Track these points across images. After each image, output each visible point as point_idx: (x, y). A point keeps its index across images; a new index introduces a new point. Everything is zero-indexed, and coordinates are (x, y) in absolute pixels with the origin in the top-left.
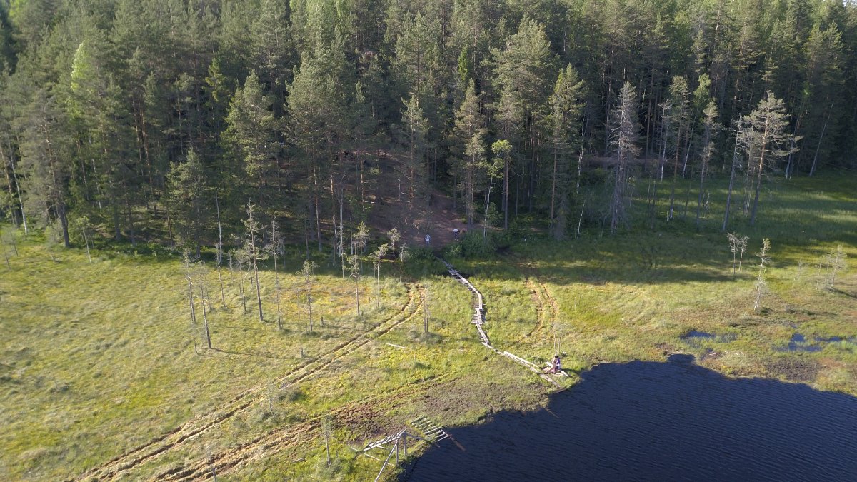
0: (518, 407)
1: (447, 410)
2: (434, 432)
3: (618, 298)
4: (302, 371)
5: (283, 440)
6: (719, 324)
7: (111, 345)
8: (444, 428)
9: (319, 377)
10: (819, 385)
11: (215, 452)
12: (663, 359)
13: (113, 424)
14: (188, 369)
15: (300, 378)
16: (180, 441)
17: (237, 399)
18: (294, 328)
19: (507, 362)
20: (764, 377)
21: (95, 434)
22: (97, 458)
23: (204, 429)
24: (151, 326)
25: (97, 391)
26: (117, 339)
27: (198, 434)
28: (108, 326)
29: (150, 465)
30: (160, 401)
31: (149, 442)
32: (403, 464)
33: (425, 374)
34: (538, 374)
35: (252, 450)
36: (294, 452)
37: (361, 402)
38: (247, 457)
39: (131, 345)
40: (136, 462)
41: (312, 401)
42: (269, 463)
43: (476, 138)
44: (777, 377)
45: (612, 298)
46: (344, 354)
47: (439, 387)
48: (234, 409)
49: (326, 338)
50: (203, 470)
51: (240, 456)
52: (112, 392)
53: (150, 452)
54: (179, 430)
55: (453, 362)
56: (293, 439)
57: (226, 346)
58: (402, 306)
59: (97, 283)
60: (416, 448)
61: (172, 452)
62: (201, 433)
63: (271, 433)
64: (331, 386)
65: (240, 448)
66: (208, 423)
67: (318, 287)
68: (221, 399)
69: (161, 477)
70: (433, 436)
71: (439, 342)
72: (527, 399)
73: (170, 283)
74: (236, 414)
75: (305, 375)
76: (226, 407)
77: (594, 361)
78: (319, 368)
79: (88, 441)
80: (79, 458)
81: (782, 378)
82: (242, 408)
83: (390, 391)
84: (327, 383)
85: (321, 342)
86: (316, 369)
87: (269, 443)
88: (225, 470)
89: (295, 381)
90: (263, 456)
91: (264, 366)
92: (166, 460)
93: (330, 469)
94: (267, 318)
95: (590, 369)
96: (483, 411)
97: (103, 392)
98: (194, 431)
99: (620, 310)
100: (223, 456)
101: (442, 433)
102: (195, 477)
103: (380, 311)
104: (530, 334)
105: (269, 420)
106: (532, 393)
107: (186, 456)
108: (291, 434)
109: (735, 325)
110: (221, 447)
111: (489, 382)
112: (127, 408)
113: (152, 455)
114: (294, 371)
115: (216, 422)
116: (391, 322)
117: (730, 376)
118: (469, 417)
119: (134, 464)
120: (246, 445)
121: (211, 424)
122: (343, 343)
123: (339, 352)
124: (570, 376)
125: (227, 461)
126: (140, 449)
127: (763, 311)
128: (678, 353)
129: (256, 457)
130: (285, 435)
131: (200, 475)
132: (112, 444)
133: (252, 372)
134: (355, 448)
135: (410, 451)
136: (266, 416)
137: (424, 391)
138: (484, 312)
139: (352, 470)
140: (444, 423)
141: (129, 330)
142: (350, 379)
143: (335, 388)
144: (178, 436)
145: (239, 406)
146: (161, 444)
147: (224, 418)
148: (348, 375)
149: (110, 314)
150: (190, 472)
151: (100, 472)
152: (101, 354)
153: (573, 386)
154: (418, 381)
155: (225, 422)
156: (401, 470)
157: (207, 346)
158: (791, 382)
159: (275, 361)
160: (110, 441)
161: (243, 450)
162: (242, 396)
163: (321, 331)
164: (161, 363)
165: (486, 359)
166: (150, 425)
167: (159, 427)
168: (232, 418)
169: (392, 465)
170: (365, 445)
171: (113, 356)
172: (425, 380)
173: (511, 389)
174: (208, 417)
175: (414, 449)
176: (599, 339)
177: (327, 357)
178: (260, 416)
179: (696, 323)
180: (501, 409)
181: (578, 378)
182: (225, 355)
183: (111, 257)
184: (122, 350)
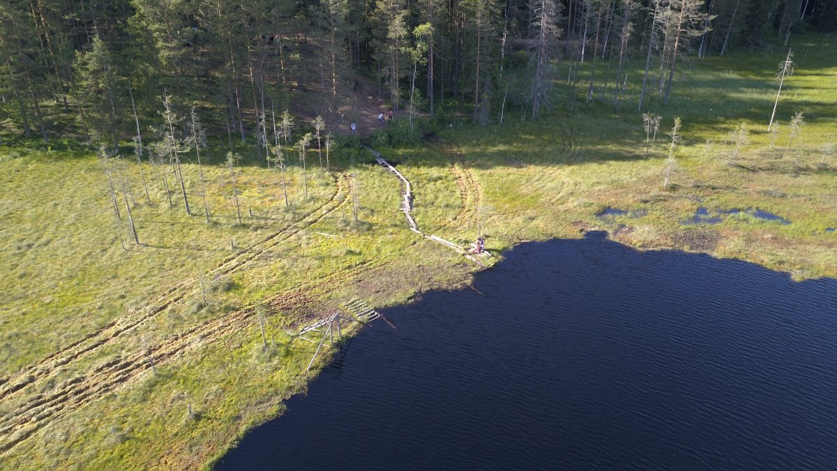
0: (444, 286)
1: (378, 292)
2: (366, 313)
3: (538, 180)
4: (234, 263)
5: (220, 329)
6: (631, 201)
7: (33, 245)
8: (376, 309)
9: (252, 267)
10: (718, 254)
11: (152, 343)
12: (580, 236)
13: (44, 323)
14: (117, 265)
15: (232, 269)
16: (115, 335)
17: (170, 292)
18: (223, 220)
19: (434, 245)
20: (671, 248)
21: (26, 334)
22: (30, 356)
23: (139, 322)
24: (74, 224)
25: (24, 291)
26: (39, 238)
27: (133, 328)
28: (28, 225)
29: (86, 359)
30: (90, 298)
31: (83, 337)
32: (338, 345)
33: (356, 260)
34: (463, 255)
35: (189, 340)
36: (231, 339)
37: (294, 290)
38: (184, 346)
39: (55, 244)
40: (72, 357)
41: (245, 291)
42: (207, 351)
43: (398, 20)
44: (681, 248)
45: (533, 180)
46: (275, 245)
47: (370, 271)
48: (167, 302)
49: (256, 229)
50: (141, 362)
51: (177, 346)
52: (40, 292)
53: (85, 347)
54: (113, 324)
55: (383, 248)
56: (229, 327)
57: (154, 241)
58: (331, 196)
59: (11, 182)
60: (350, 328)
61: (108, 347)
62: (136, 326)
63: (207, 323)
64: (263, 275)
65: (177, 339)
66: (142, 317)
67: (244, 178)
68: (154, 293)
69: (99, 370)
70: (366, 317)
71: (369, 229)
72: (453, 278)
73: (90, 179)
74: (170, 307)
75: (237, 266)
76: (159, 300)
77: (516, 240)
78: (251, 258)
79: (20, 341)
80: (12, 357)
81: (686, 249)
82: (175, 300)
83: (322, 277)
84: (260, 273)
85: (251, 233)
86: (248, 259)
87: (205, 332)
88: (163, 360)
89: (227, 272)
90: (200, 345)
91: (195, 258)
92: (103, 354)
93: (267, 354)
94: (194, 211)
95: (511, 248)
96: (412, 291)
97: (30, 292)
98: (129, 325)
99: (541, 192)
100: (160, 347)
101: (374, 313)
102: (133, 369)
103: (309, 201)
104: (456, 218)
105: (203, 311)
106: (458, 273)
107: (123, 349)
108: (227, 323)
109: (646, 202)
110: (158, 338)
111: (418, 265)
112: (57, 306)
113: (88, 350)
114: (225, 262)
115: (150, 315)
116: (321, 212)
117: (639, 249)
118: (399, 297)
119: (70, 360)
120: (183, 336)
121: (145, 318)
122: (273, 234)
123: (270, 242)
124: (493, 256)
125: (164, 352)
126: (74, 345)
127: (672, 188)
128: (593, 229)
129: (193, 346)
130: (221, 324)
131: (138, 366)
132: (46, 342)
133: (183, 265)
134: (290, 332)
135: (344, 332)
136: (201, 307)
137: (356, 276)
138: (412, 198)
139: (288, 353)
140: (376, 304)
141: (51, 229)
142: (282, 268)
143: (268, 277)
144: (112, 330)
145: (172, 299)
146: (96, 339)
147: (158, 311)
148: (280, 264)
149: (28, 213)
150: (128, 364)
151: (36, 370)
152: (23, 255)
153: (496, 265)
154: (350, 267)
155: (159, 315)
156: (336, 350)
157: (135, 242)
158: (693, 251)
159: (206, 254)
160: (42, 340)
161: (180, 340)
162: (175, 289)
163: (250, 222)
164: (88, 261)
165: (415, 243)
166: (83, 322)
167: (93, 323)
168: (167, 311)
169: (327, 346)
170: (300, 329)
171: (37, 256)
172: (356, 265)
173: (438, 270)
174: (142, 311)
175: (348, 330)
176: (520, 220)
177: (257, 248)
178: (194, 308)
179: (610, 201)
180: (428, 289)
181: (500, 257)
182: (154, 249)
183: (23, 154)
184: (45, 249)
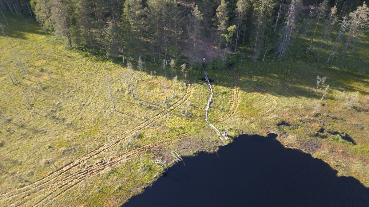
0: (207, 151)
1: (184, 149)
2: (177, 158)
4: (143, 125)
5: (133, 155)
6: (295, 120)
7: (85, 104)
8: (182, 157)
9: (148, 128)
10: (314, 156)
11: (113, 156)
12: (265, 135)
13: (85, 140)
14: (108, 119)
15: (142, 128)
16: (103, 150)
17: (121, 135)
18: (144, 104)
19: (211, 129)
21: (79, 144)
22: (80, 154)
23: (110, 146)
24: (98, 96)
25: (80, 126)
26: (87, 101)
27: (108, 149)
28: (84, 95)
29: (94, 159)
30: (98, 133)
31: (94, 149)
32: (165, 170)
33: (182, 131)
34: (219, 137)
35: (123, 157)
36: (135, 159)
37: (159, 141)
38: (121, 160)
39: (91, 105)
40: (90, 157)
41: (144, 139)
42: (127, 163)
43: (223, 22)
47: (185, 138)
48: (120, 139)
49: (154, 110)
50: (108, 163)
51: (119, 159)
52: (85, 127)
53: (94, 154)
54: (103, 146)
55: (192, 128)
56: (135, 154)
57: (120, 110)
58: (183, 96)
60: (170, 164)
61: (101, 155)
62: (109, 148)
63: (129, 151)
64: (151, 133)
65: (120, 156)
66: (111, 144)
68: (117, 135)
69: (97, 164)
71: (191, 117)
72: (212, 148)
74: (120, 142)
75: (144, 127)
76: (118, 138)
77: (241, 133)
78: (149, 124)
79: (78, 147)
80: (75, 153)
82: (122, 139)
83: (169, 138)
84: (150, 131)
85: (152, 111)
87: (128, 155)
88: (114, 164)
89: (140, 129)
90: (126, 160)
91: (132, 121)
92: (99, 157)
93: (144, 169)
94: (136, 97)
95: (238, 136)
96: (195, 151)
97: (82, 127)
98: (107, 147)
99: (261, 107)
100: (115, 158)
101: (180, 158)
102: (106, 165)
103: (174, 98)
104: (224, 116)
105: (129, 146)
106: (213, 145)
107: (104, 157)
108: (135, 152)
109: (301, 121)
111: (202, 138)
112: (89, 134)
113: (95, 155)
114: (141, 124)
115: (114, 144)
116: (177, 104)
118: (190, 153)
119: (90, 158)
120: (122, 155)
121: (112, 145)
122: (159, 113)
123: (157, 117)
124: (229, 139)
125: (115, 161)
126: (92, 152)
127: (316, 115)
128: (273, 132)
129: (124, 160)
130: (133, 153)
132: (84, 149)
133: (127, 123)
134: (152, 161)
136: (129, 144)
137: (180, 139)
138: (211, 103)
139: (150, 169)
140: (182, 154)
141: (91, 98)
142: (158, 131)
144: (102, 148)
146: (98, 151)
147: (117, 143)
148: (157, 129)
149: (85, 88)
150: (105, 163)
151: (80, 160)
152: (82, 109)
153: (229, 144)
154: (179, 135)
155: (117, 145)
156: (164, 172)
157: (114, 109)
159: (136, 119)
160: (84, 148)
161: (121, 157)
162: (123, 134)
163: (152, 106)
164: (100, 115)
165: (204, 127)
166: (95, 143)
167: (98, 144)
169: (162, 169)
170: (156, 160)
171: (85, 110)
172: (181, 134)
173: (208, 143)
174: (112, 142)
177: (152, 120)
178: (127, 144)
180: (201, 151)
181: (232, 140)
182: (120, 114)
184: (88, 107)
